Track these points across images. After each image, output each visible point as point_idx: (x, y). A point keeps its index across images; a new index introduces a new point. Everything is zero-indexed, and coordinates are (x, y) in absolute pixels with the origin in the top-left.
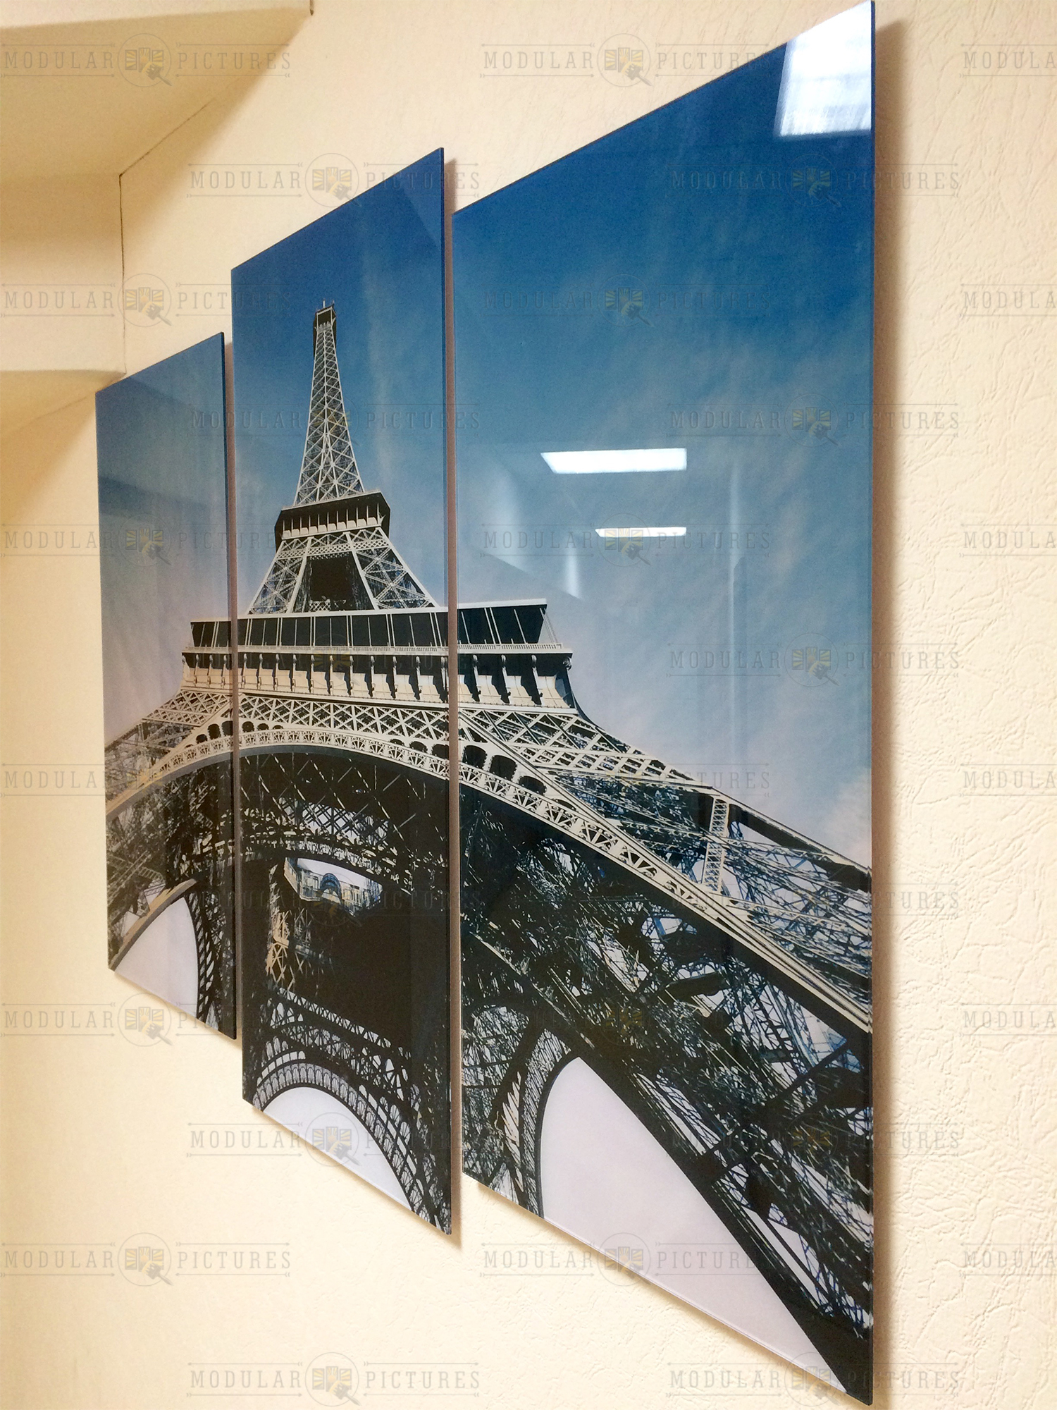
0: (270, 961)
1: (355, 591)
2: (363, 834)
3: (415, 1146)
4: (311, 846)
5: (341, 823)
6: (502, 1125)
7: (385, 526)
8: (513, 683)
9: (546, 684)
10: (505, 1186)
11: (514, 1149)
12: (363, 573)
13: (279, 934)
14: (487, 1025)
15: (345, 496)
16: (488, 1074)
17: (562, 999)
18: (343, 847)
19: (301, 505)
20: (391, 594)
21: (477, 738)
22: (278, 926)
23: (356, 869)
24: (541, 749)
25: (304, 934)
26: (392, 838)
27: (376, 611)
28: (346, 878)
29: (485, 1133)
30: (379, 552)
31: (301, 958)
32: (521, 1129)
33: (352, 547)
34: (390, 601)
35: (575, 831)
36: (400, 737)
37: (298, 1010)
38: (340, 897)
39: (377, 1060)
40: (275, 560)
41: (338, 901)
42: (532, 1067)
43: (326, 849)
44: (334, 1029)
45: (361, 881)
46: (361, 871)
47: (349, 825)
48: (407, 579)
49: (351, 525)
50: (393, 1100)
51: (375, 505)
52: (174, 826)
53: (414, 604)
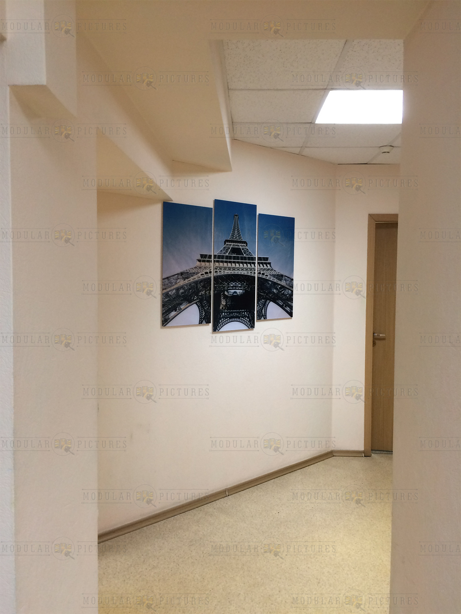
0: (221, 307)
1: (241, 253)
2: (241, 285)
3: (250, 321)
4: (231, 288)
5: (237, 284)
6: (262, 312)
7: (247, 245)
8: (265, 265)
9: (268, 265)
10: (263, 318)
11: (264, 314)
12: (242, 251)
13: (223, 302)
14: (260, 302)
15: (240, 240)
16: (261, 307)
17: (269, 296)
18: (238, 287)
19: (230, 239)
20: (247, 254)
21: (260, 271)
22: (223, 301)
23: (240, 290)
24: (268, 272)
25: (229, 301)
26: (246, 284)
27: (245, 256)
28: (238, 291)
29: (260, 314)
30: (245, 249)
31: (228, 305)
32: (264, 311)
33: (240, 247)
34: (247, 255)
35: (271, 280)
36: (248, 272)
37: (227, 312)
38: (237, 294)
39: (243, 313)
40: (224, 246)
41: (236, 294)
42: (266, 305)
43: (234, 288)
44: (235, 312)
45: (241, 291)
46: (241, 290)
47: (239, 284)
48: (250, 253)
49: (241, 244)
50: (246, 316)
51: (245, 242)
52: (192, 291)
53: (251, 256)
